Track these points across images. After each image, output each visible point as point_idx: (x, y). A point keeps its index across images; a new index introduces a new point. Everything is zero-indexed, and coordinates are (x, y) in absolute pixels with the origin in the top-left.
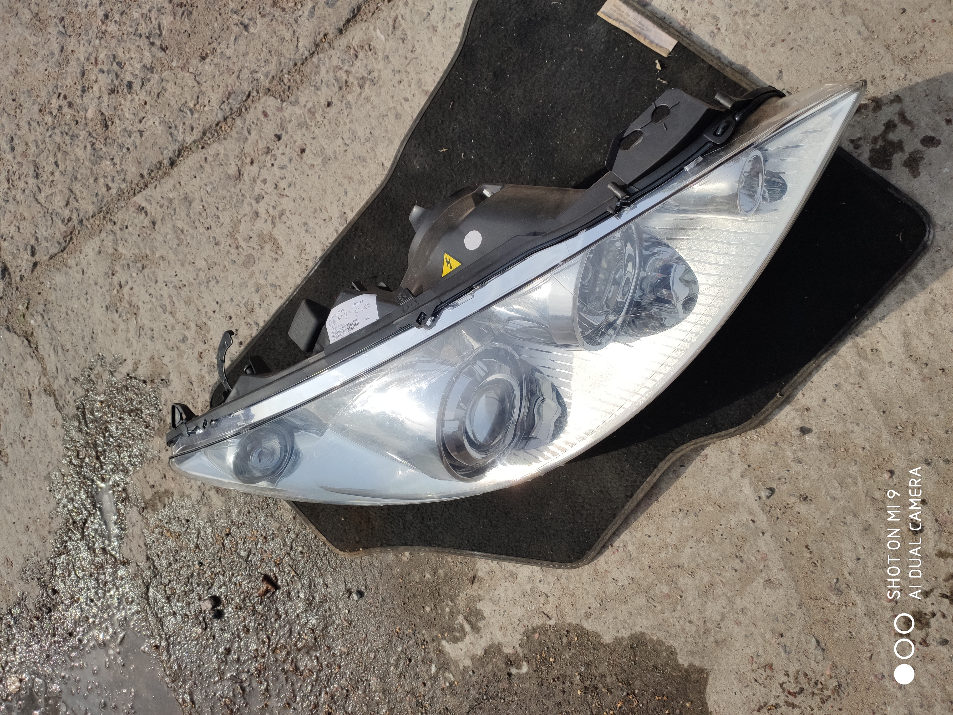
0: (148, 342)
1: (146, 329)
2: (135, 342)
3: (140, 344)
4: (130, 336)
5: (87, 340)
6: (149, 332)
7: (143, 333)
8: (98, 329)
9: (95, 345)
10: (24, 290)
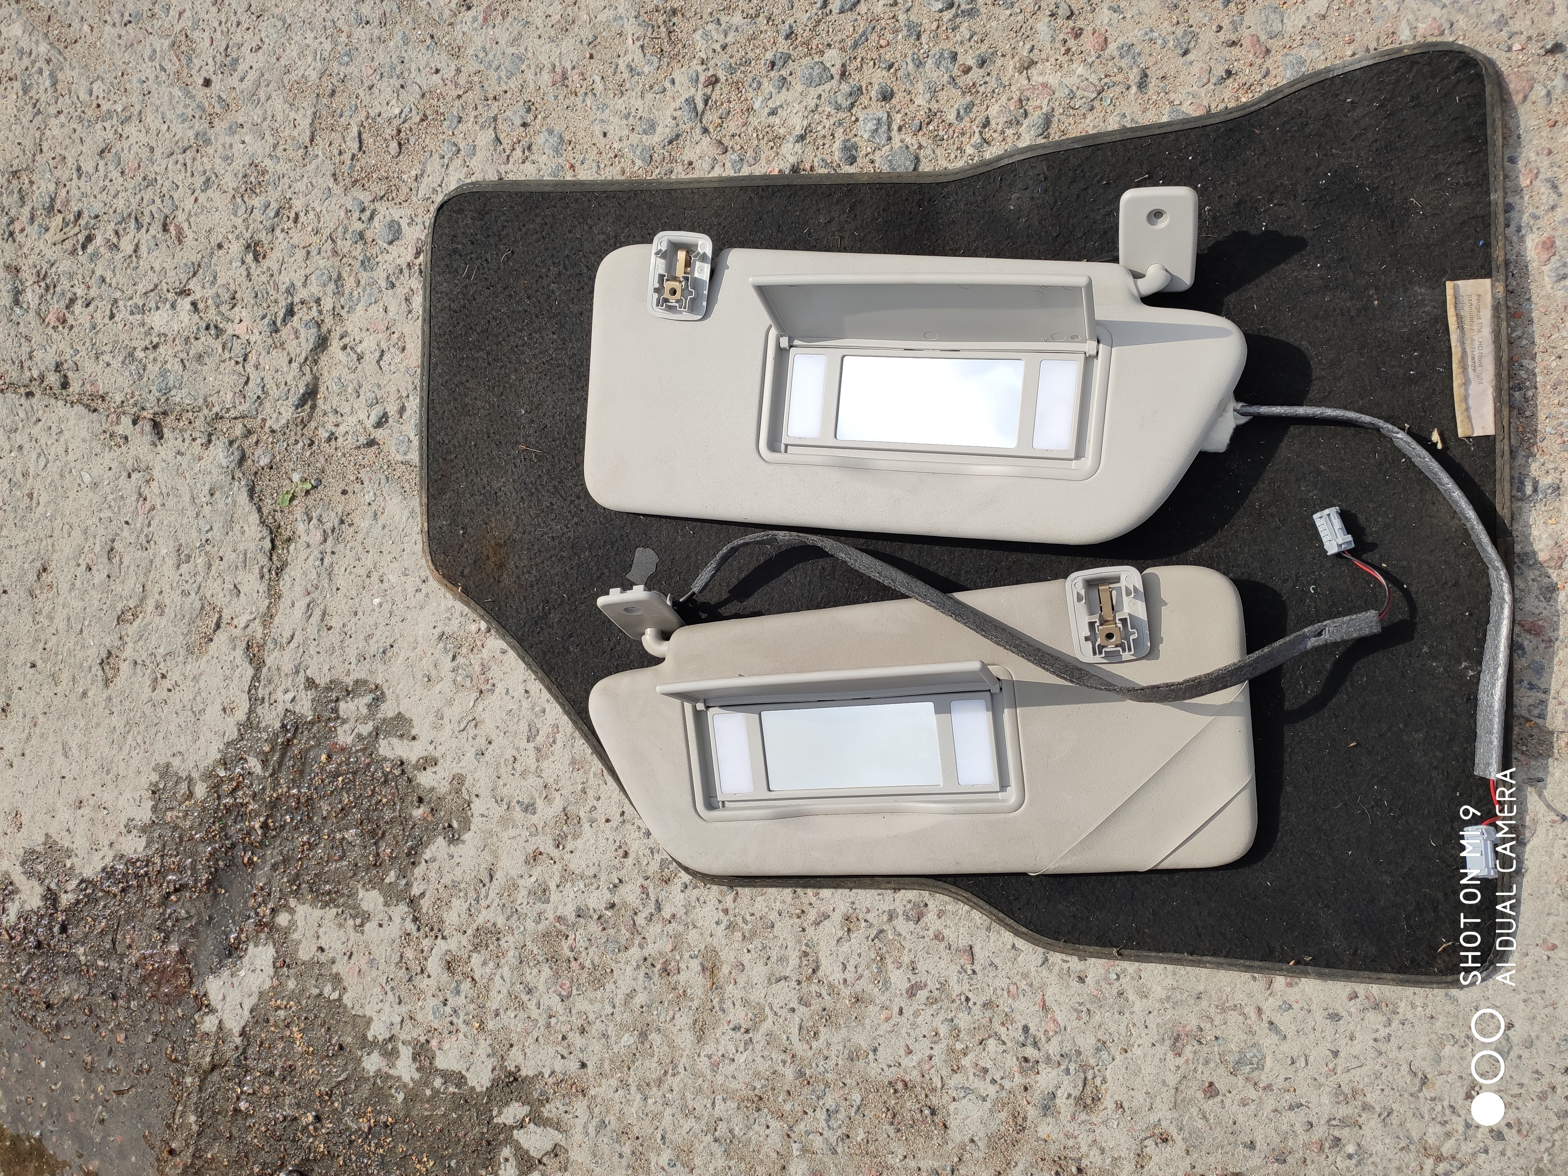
0: (471, 754)
1: (481, 731)
2: (448, 729)
3: (454, 743)
4: (447, 712)
5: (374, 647)
6: (481, 741)
7: (472, 732)
8: (403, 651)
9: (381, 668)
10: (322, 460)
